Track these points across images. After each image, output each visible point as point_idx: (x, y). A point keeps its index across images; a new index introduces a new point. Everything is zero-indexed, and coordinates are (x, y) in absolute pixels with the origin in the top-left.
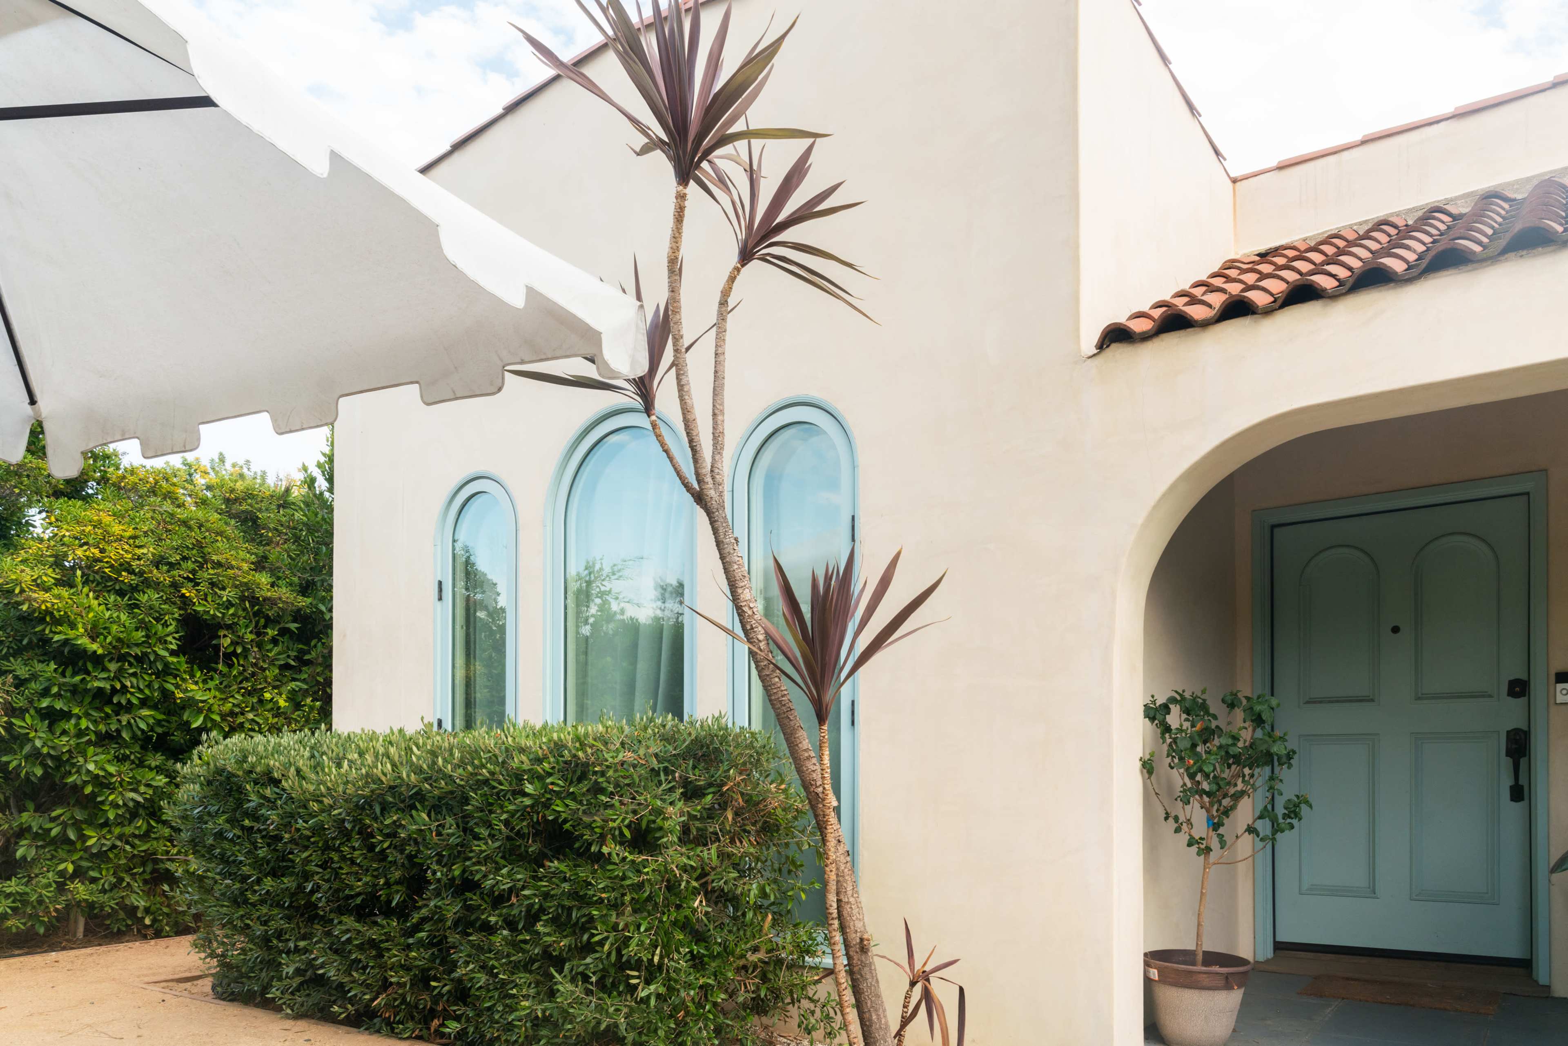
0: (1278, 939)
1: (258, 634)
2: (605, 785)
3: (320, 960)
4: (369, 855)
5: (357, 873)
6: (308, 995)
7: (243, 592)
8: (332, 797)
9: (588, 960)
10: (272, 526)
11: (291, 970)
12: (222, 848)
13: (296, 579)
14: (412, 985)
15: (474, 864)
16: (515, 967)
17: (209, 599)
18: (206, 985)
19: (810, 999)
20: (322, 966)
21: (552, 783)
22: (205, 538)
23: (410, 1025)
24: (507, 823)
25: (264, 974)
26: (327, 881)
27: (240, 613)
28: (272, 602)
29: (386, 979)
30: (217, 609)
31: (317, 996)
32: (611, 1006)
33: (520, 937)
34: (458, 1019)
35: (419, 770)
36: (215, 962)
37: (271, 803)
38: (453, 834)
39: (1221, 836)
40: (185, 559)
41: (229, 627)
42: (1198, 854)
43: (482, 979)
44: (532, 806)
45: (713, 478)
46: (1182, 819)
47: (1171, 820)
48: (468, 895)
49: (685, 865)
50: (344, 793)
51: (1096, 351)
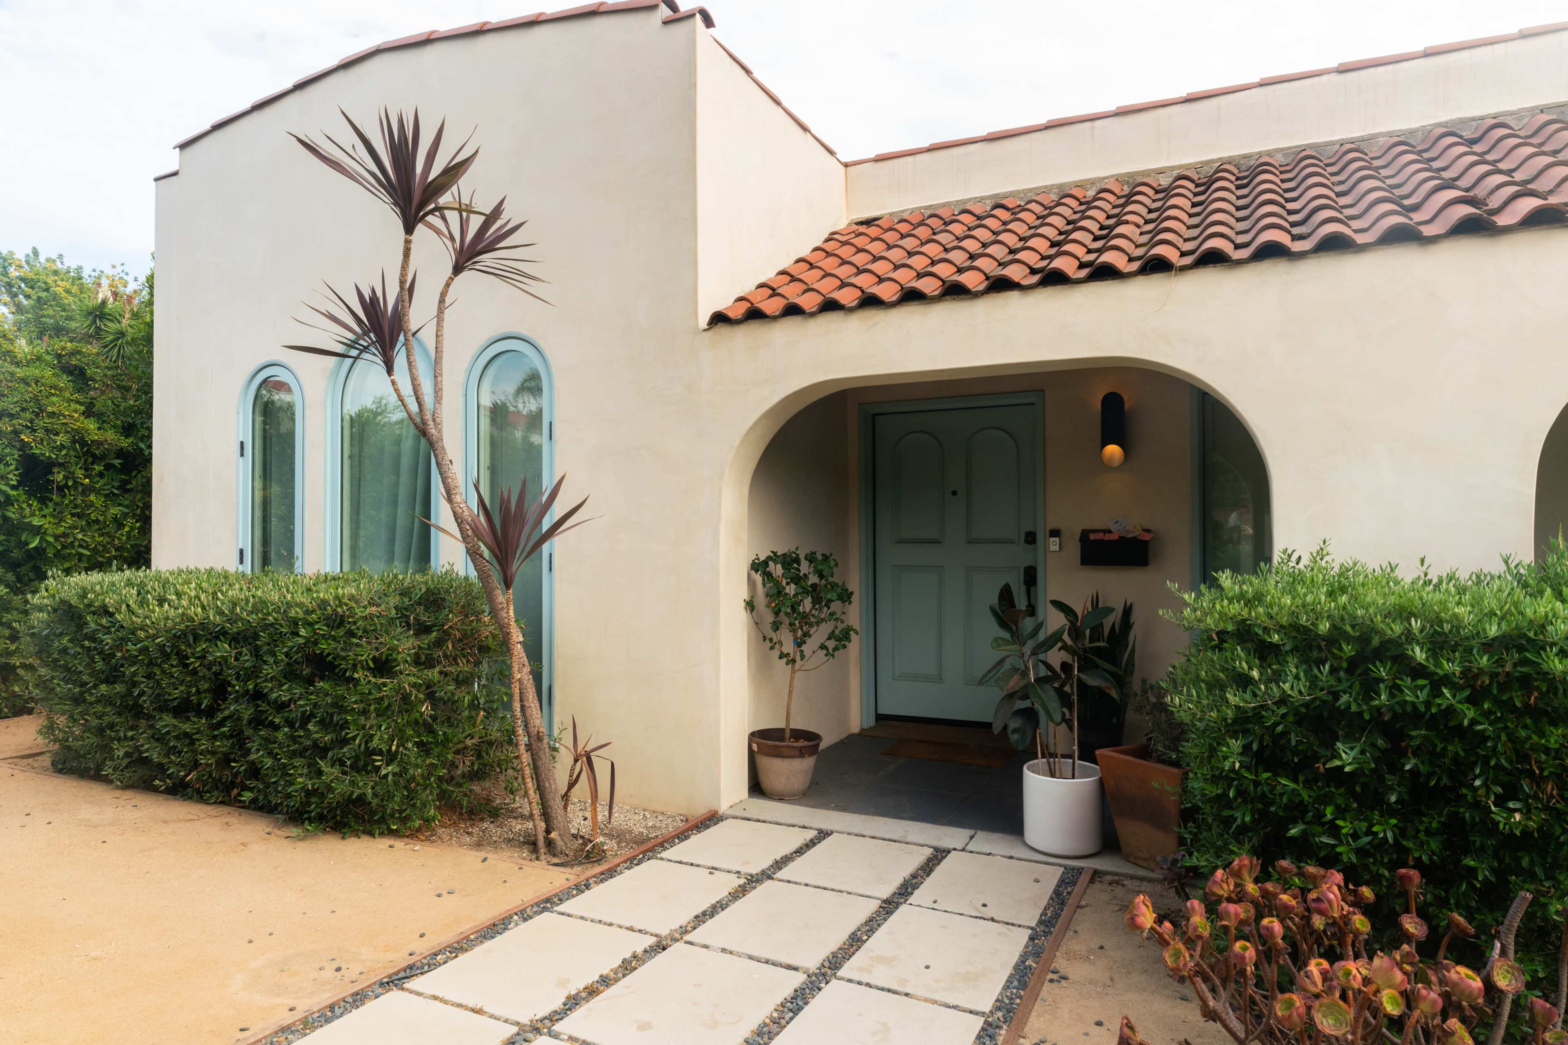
0: (879, 712)
1: (86, 469)
2: (355, 631)
3: (146, 746)
4: (184, 671)
5: (174, 683)
6: (135, 771)
7: (75, 436)
8: (156, 629)
9: (345, 750)
10: (98, 378)
11: (121, 753)
12: (66, 661)
13: (119, 422)
14: (216, 764)
15: (264, 682)
16: (293, 754)
17: (45, 443)
18: (46, 760)
19: (513, 768)
20: (147, 751)
21: (319, 629)
22: (40, 391)
23: (216, 793)
24: (287, 655)
25: (98, 755)
26: (151, 688)
27: (72, 453)
28: (99, 443)
29: (197, 761)
30: (52, 452)
31: (142, 772)
32: (360, 780)
33: (297, 734)
34: (251, 790)
35: (221, 613)
36: (57, 746)
37: (107, 630)
38: (248, 660)
39: (801, 652)
40: (23, 410)
41: (61, 465)
42: (787, 664)
43: (269, 762)
44: (305, 644)
45: (434, 420)
46: (775, 640)
47: (767, 641)
48: (259, 702)
49: (415, 683)
50: (165, 626)
51: (706, 327)
